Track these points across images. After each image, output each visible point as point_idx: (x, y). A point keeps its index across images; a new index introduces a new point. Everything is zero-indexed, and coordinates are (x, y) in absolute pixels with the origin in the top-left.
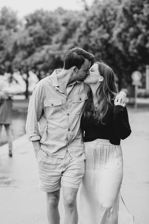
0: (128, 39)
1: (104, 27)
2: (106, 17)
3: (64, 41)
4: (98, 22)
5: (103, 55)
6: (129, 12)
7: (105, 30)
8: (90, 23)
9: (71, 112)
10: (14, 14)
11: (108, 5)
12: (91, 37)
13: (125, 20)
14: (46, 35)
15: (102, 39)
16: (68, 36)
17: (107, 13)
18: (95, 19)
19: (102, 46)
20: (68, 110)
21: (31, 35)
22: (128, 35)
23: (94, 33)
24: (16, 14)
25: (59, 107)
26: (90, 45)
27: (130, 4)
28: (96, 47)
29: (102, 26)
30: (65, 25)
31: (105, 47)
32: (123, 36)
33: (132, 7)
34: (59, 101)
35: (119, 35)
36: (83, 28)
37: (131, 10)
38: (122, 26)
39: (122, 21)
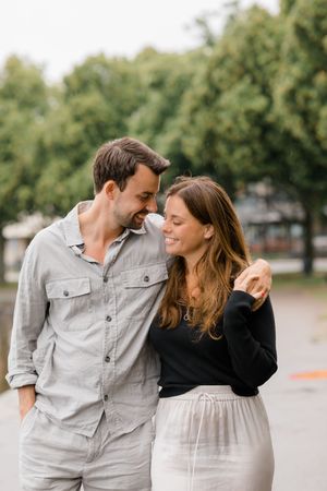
0: (314, 105)
1: (254, 82)
2: (255, 55)
3: (159, 127)
4: (238, 69)
5: (254, 153)
6: (313, 35)
7: (256, 89)
8: (217, 74)
9: (118, 312)
10: (38, 71)
11: (261, 26)
12: (220, 109)
13: (303, 55)
14: (116, 117)
15: (248, 113)
16: (166, 114)
17: (258, 46)
18: (229, 63)
19: (250, 131)
20: (110, 307)
21: (77, 119)
22: (313, 93)
23: (229, 98)
24: (41, 71)
25: (84, 299)
26: (220, 129)
27: (312, 12)
28: (236, 136)
29: (247, 80)
30: (158, 85)
31: (257, 132)
32: (300, 98)
33: (319, 18)
34: (83, 283)
35: (291, 96)
36: (199, 88)
37: (317, 28)
38: (296, 71)
39: (294, 60)
